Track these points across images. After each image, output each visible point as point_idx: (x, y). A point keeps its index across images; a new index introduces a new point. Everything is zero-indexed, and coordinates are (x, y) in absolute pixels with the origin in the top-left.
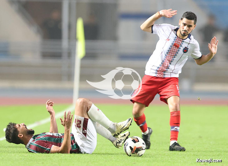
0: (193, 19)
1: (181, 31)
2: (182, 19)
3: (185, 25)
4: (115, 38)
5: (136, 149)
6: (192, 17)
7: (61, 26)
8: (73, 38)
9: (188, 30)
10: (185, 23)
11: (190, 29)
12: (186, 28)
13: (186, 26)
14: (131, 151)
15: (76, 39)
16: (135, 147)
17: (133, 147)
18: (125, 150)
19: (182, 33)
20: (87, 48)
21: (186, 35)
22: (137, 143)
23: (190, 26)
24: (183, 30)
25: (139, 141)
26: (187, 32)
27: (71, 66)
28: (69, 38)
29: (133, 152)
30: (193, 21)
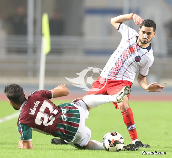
0: (152, 26)
1: (141, 39)
2: (141, 27)
3: (144, 32)
4: (80, 34)
5: (114, 142)
6: (150, 25)
7: (26, 21)
8: (38, 33)
9: (148, 38)
10: (144, 31)
11: (150, 36)
12: (145, 36)
13: (146, 34)
14: (109, 144)
15: (42, 35)
16: (114, 140)
17: (111, 140)
18: (104, 144)
19: (142, 42)
20: (52, 44)
21: (146, 42)
22: (115, 136)
23: (149, 34)
24: (143, 38)
25: (117, 135)
26: (147, 39)
27: (36, 62)
28: (34, 34)
29: (112, 145)
30: (152, 28)
